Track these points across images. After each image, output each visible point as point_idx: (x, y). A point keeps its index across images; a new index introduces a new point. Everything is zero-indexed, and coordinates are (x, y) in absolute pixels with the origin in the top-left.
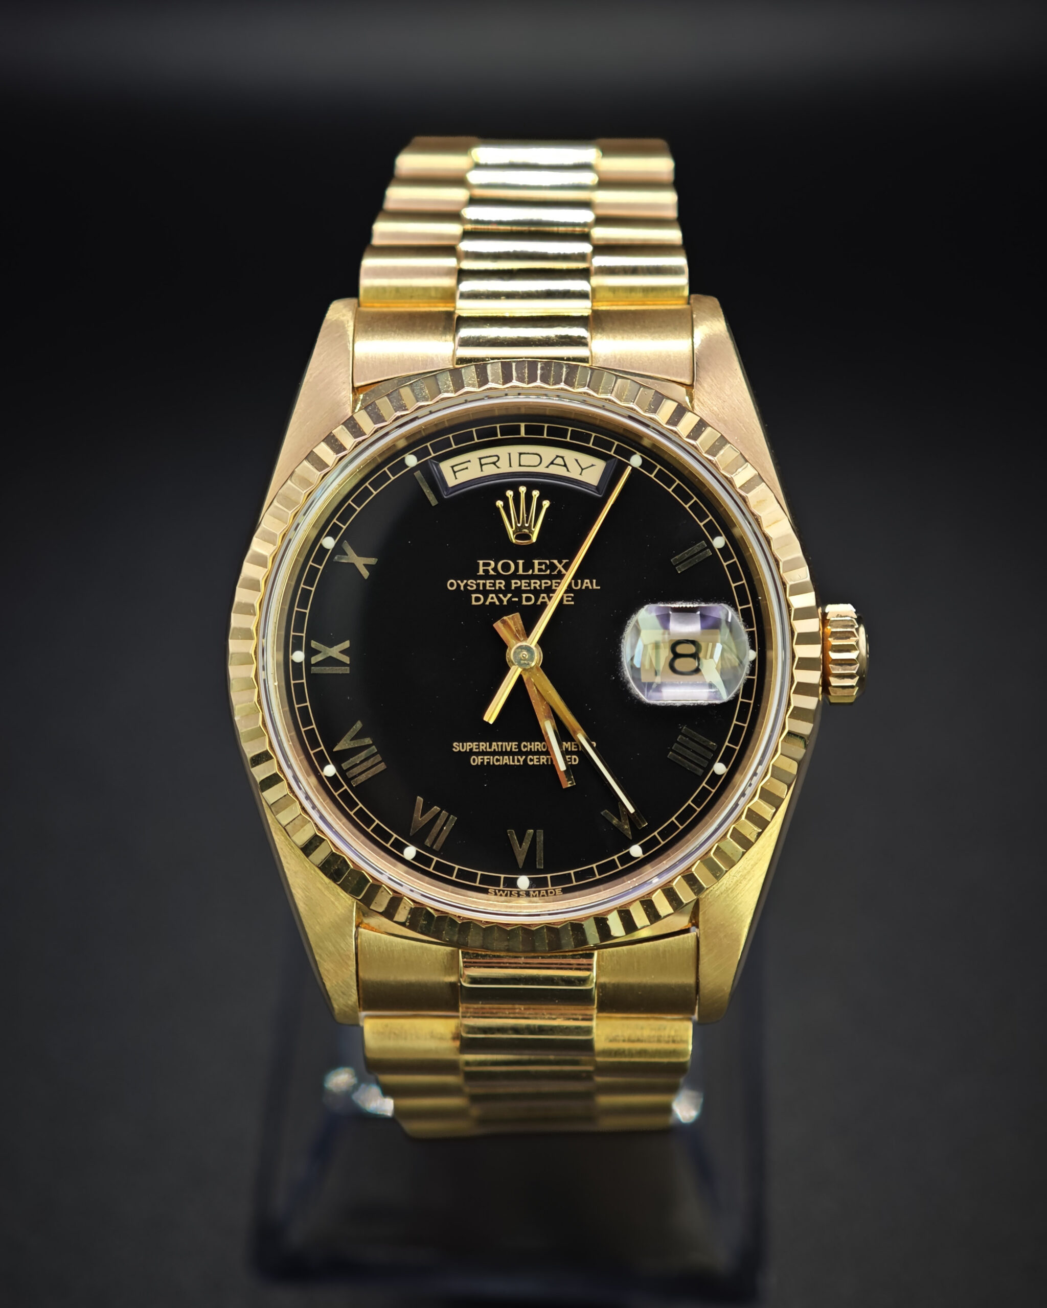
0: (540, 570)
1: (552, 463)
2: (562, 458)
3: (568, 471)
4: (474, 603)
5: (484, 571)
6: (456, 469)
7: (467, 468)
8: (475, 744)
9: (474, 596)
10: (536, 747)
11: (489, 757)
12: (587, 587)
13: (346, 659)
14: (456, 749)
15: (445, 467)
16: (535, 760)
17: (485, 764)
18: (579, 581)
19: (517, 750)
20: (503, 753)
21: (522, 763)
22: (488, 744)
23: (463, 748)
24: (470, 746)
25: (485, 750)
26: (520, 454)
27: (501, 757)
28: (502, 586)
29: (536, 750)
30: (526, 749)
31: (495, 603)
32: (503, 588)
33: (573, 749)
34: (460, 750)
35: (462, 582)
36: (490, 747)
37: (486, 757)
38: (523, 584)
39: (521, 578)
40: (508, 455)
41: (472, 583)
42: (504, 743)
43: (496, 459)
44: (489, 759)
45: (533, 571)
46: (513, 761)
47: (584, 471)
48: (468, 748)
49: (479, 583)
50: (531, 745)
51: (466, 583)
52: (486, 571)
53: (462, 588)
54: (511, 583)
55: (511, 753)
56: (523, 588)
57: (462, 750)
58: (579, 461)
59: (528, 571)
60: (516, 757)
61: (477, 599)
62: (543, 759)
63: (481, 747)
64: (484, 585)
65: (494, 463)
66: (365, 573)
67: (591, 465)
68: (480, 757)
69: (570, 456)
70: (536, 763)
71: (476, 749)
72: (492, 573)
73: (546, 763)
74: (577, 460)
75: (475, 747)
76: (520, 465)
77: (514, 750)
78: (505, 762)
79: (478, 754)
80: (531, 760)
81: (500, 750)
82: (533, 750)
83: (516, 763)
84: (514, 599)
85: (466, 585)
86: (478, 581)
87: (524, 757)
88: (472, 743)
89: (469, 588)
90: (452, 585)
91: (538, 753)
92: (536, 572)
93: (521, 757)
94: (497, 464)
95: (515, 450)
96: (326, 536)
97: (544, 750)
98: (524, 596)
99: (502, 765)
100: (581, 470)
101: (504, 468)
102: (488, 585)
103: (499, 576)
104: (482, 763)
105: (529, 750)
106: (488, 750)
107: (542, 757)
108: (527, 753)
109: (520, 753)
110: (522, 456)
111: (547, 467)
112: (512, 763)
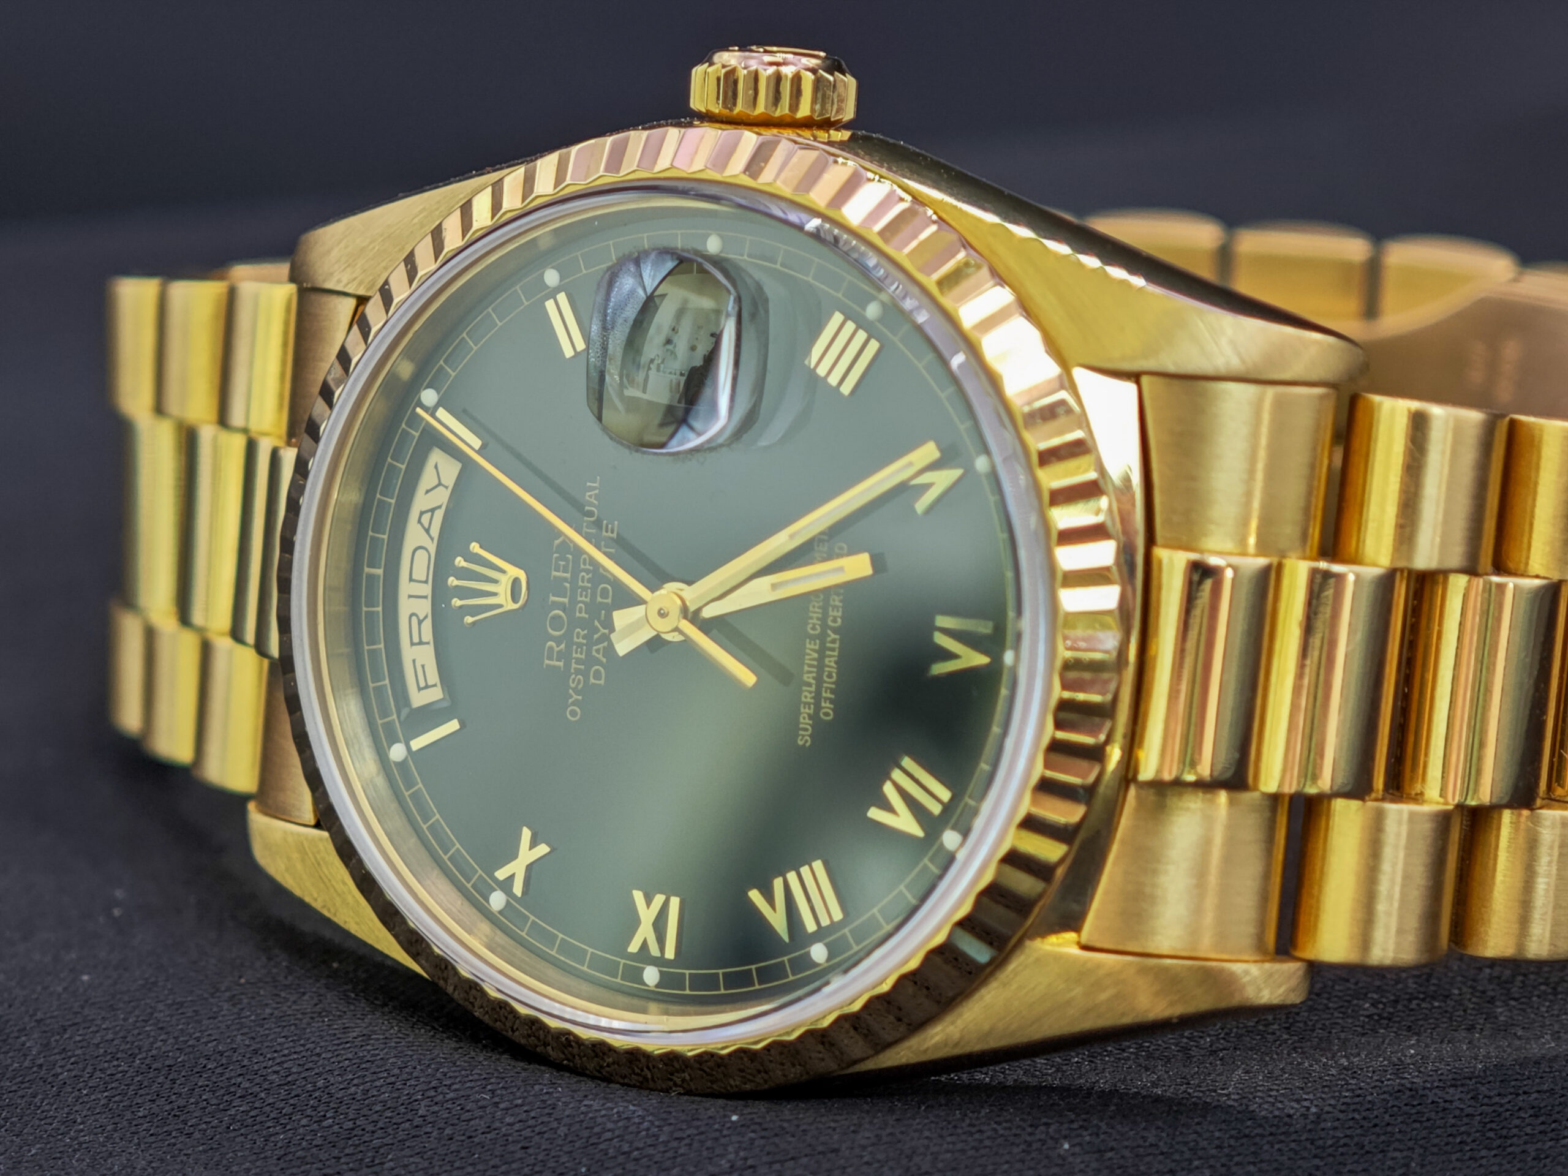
0: (565, 571)
1: (427, 531)
2: (422, 513)
3: (439, 507)
4: (602, 682)
5: (558, 660)
6: (422, 684)
7: (423, 666)
8: (802, 710)
9: (592, 680)
10: (817, 610)
11: (824, 689)
12: (597, 497)
13: (659, 899)
14: (806, 741)
15: (418, 699)
16: (835, 613)
17: (832, 696)
18: (587, 508)
19: (818, 641)
20: (821, 667)
21: (837, 637)
22: (805, 688)
23: (806, 730)
24: (804, 718)
25: (813, 695)
26: (411, 580)
27: (827, 669)
28: (582, 633)
29: (820, 611)
30: (818, 627)
31: (604, 648)
32: (586, 632)
33: (825, 549)
34: (810, 736)
35: (571, 697)
36: (809, 685)
37: (824, 695)
38: (583, 599)
39: (573, 601)
40: (412, 599)
41: (574, 680)
42: (807, 662)
43: (414, 619)
44: (827, 688)
45: (565, 580)
46: (833, 650)
47: (443, 482)
48: (807, 721)
49: (575, 669)
50: (812, 618)
51: (574, 690)
52: (560, 656)
53: (580, 698)
54: (579, 618)
55: (822, 652)
56: (588, 600)
57: (809, 733)
58: (429, 488)
59: (565, 588)
60: (829, 645)
61: (597, 675)
62: (834, 600)
63: (809, 700)
64: (578, 661)
65: (420, 622)
66: (543, 849)
67: (435, 470)
68: (823, 704)
69: (421, 501)
70: (840, 614)
71: (809, 708)
72: (563, 646)
73: (841, 597)
74: (427, 492)
75: (807, 710)
76: (426, 582)
77: (817, 647)
78: (833, 664)
79: (818, 707)
80: (835, 621)
81: (815, 670)
82: (820, 616)
83: (837, 645)
84: (603, 617)
85: (575, 690)
86: (572, 671)
87: (829, 632)
88: (800, 713)
89: (580, 686)
90: (574, 714)
91: (825, 609)
92: (568, 575)
93: (829, 636)
94: (421, 618)
95: (405, 588)
96: (488, 902)
97: (822, 597)
98: (599, 599)
99: (837, 668)
100: (441, 488)
101: (424, 608)
102: (579, 655)
103: (568, 637)
104: (831, 701)
105: (819, 622)
106: (813, 689)
107: (832, 602)
108: (824, 626)
109: (822, 637)
110: (414, 577)
111: (432, 539)
112: (836, 653)
